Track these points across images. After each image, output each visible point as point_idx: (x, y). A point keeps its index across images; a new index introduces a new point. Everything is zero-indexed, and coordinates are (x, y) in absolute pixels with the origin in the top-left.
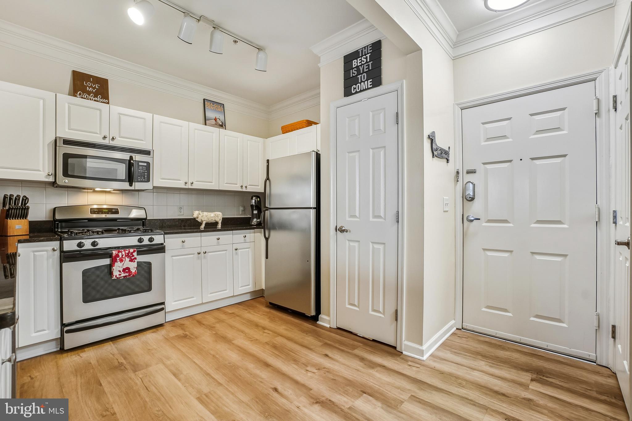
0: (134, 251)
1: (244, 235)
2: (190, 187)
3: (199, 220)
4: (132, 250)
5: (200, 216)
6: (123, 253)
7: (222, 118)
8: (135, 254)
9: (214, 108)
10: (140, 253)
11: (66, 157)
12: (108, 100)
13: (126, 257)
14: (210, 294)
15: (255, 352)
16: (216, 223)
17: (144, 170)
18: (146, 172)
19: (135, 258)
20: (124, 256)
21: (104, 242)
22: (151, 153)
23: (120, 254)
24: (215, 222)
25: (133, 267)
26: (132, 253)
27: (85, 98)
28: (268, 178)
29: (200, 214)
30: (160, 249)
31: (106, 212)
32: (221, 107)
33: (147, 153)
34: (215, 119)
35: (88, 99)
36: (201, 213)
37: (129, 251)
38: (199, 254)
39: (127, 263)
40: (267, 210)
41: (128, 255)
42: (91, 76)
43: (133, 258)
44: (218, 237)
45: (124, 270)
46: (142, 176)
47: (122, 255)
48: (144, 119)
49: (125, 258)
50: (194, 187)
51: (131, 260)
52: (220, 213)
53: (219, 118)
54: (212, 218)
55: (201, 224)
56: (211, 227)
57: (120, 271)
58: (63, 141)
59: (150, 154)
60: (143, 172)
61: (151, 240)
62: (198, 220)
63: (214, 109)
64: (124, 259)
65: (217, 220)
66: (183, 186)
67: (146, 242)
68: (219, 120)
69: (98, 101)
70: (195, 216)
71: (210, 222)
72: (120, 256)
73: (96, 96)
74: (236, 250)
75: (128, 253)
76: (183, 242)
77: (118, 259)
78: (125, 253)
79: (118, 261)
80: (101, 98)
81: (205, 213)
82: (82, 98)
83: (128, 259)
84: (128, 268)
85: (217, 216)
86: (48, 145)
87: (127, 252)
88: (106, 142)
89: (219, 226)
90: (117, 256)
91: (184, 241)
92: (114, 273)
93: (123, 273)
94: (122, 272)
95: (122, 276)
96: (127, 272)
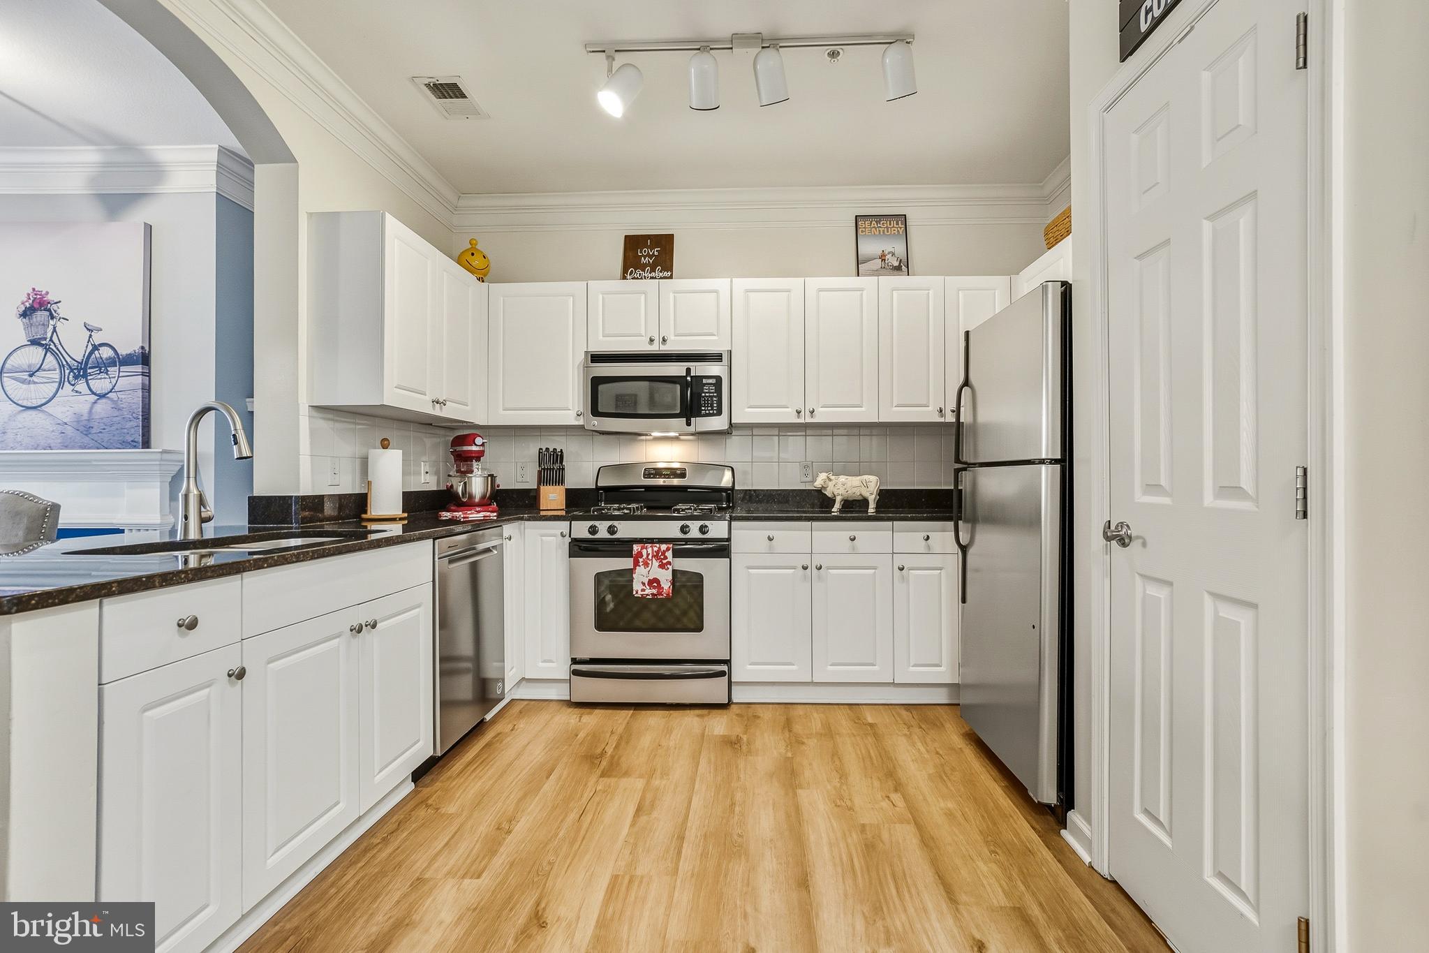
0: (668, 549)
1: (925, 534)
2: (809, 420)
3: (828, 493)
4: (664, 547)
5: (831, 484)
6: (650, 550)
7: (899, 248)
8: (669, 554)
9: (880, 231)
10: (677, 554)
11: (597, 382)
12: (672, 271)
13: (654, 559)
14: (831, 665)
15: (812, 838)
16: (864, 502)
17: (713, 393)
18: (715, 397)
19: (669, 563)
20: (650, 557)
21: (626, 529)
22: (725, 358)
23: (644, 552)
24: (860, 498)
25: (665, 577)
26: (664, 553)
27: (637, 278)
28: (966, 383)
29: (830, 480)
30: (721, 549)
31: (667, 475)
32: (897, 224)
33: (717, 358)
34: (883, 257)
35: (642, 278)
36: (833, 477)
37: (659, 548)
38: (805, 568)
39: (655, 571)
40: (965, 469)
41: (656, 556)
42: (649, 237)
43: (664, 561)
44: (852, 534)
45: (651, 582)
46: (708, 404)
47: (648, 555)
48: (716, 292)
49: (652, 560)
50: (817, 419)
51: (662, 566)
52: (873, 479)
53: (892, 250)
54: (854, 490)
55: (832, 501)
56: (854, 509)
57: (644, 584)
58: (591, 357)
59: (722, 359)
60: (710, 396)
61: (703, 530)
62: (825, 493)
63: (880, 233)
64: (650, 562)
65: (866, 494)
66: (794, 419)
67: (694, 533)
68: (893, 254)
69: (655, 278)
70: (818, 483)
71: (850, 499)
72: (645, 556)
73: (653, 270)
74: (901, 569)
75: (658, 552)
76: (770, 539)
77: (641, 560)
78: (653, 549)
79: (641, 564)
80: (661, 272)
81: (842, 478)
82: (634, 278)
83: (656, 563)
84: (656, 581)
85: (867, 486)
86: (578, 366)
87: (655, 549)
88: (655, 348)
89: (871, 510)
90: (640, 554)
91: (771, 537)
92: (634, 586)
93: (648, 587)
94: (646, 585)
95: (646, 592)
96: (654, 587)
